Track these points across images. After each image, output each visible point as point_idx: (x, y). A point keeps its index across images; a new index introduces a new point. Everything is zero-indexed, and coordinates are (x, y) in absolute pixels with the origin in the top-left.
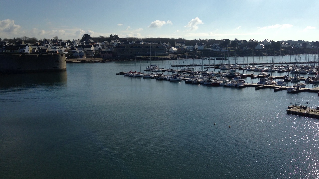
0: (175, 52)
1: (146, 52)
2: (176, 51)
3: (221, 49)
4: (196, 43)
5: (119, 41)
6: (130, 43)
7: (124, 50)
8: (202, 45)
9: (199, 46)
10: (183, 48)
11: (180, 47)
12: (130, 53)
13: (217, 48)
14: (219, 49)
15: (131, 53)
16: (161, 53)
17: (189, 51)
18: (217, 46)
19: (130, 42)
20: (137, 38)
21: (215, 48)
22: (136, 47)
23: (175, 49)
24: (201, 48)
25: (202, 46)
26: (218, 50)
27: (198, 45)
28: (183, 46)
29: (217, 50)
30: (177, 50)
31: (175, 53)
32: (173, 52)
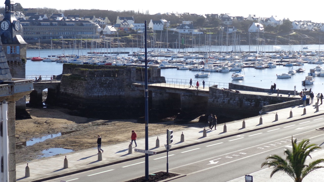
0: (112, 33)
1: (62, 33)
2: (115, 32)
3: (191, 31)
4: (151, 20)
5: (22, 14)
6: (41, 19)
7: (27, 28)
8: (160, 22)
9: (155, 24)
10: (128, 27)
11: (122, 26)
12: (37, 33)
13: (184, 29)
14: (189, 31)
15: (39, 33)
16: (86, 35)
17: (136, 33)
18: (185, 25)
19: (40, 17)
20: (55, 9)
21: (182, 28)
22: (47, 25)
23: (112, 29)
24: (160, 27)
25: (161, 24)
26: (187, 31)
27: (154, 22)
28: (127, 24)
29: (184, 31)
30: (115, 30)
31: (112, 35)
32: (109, 33)
